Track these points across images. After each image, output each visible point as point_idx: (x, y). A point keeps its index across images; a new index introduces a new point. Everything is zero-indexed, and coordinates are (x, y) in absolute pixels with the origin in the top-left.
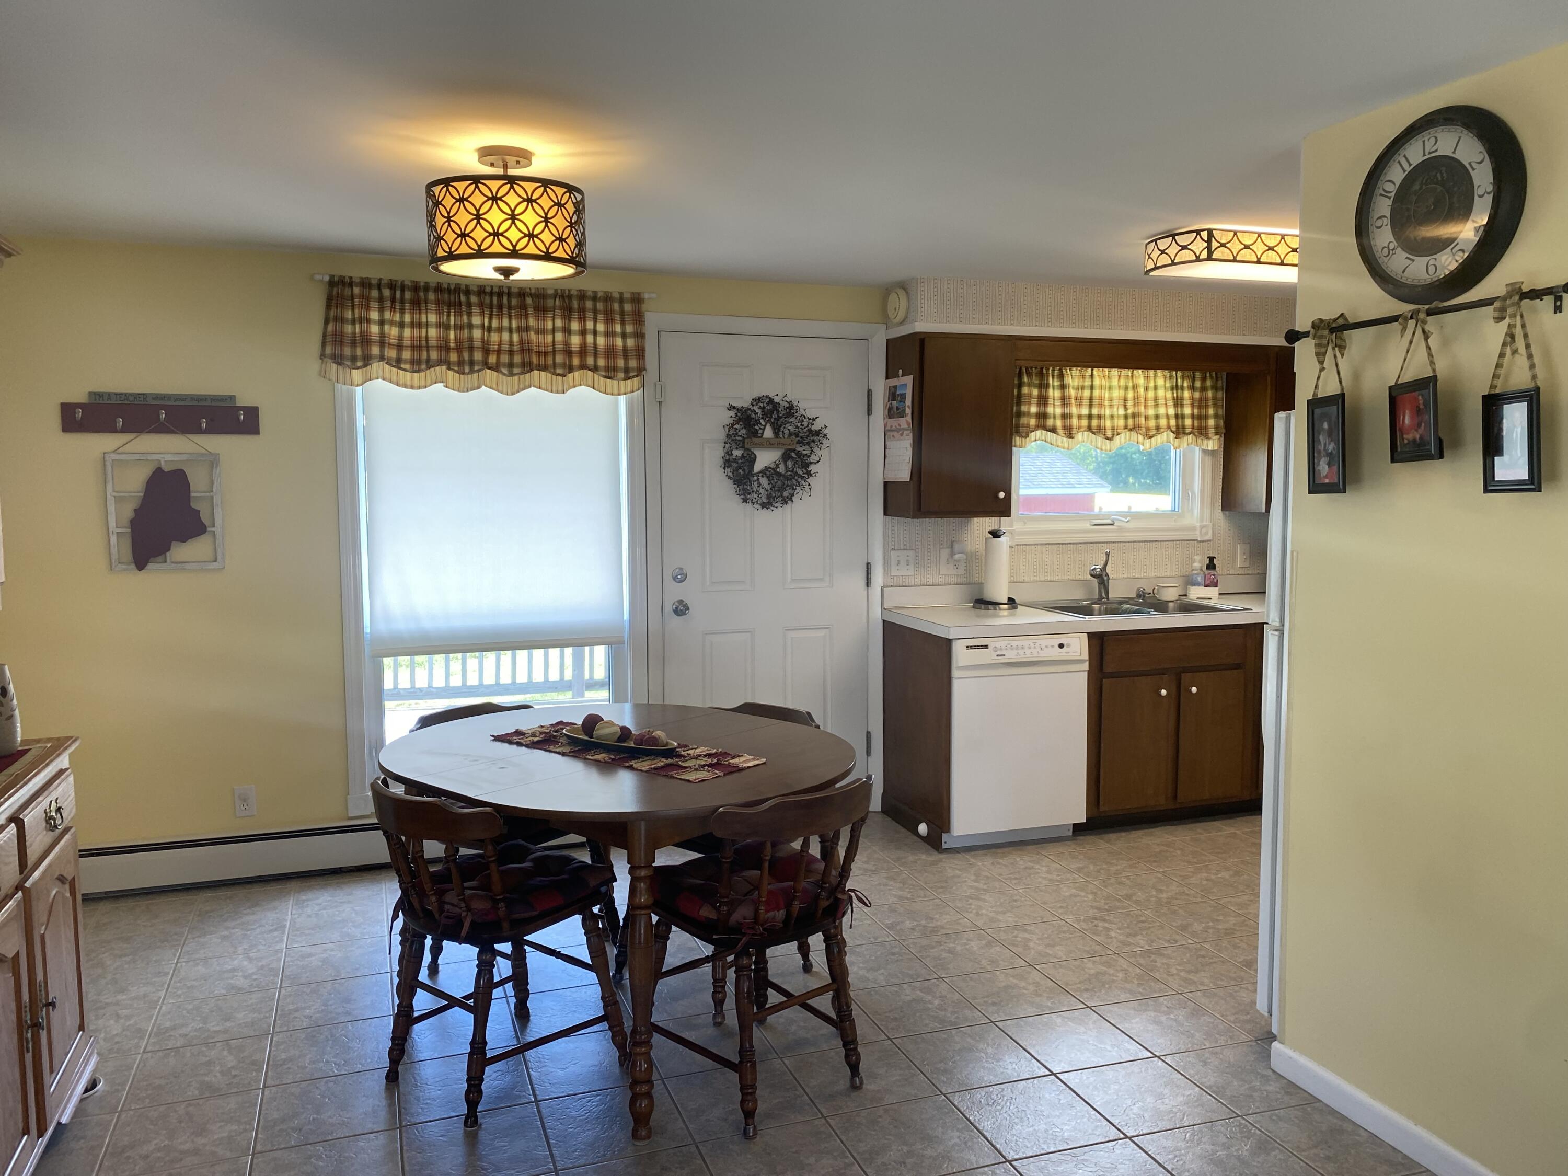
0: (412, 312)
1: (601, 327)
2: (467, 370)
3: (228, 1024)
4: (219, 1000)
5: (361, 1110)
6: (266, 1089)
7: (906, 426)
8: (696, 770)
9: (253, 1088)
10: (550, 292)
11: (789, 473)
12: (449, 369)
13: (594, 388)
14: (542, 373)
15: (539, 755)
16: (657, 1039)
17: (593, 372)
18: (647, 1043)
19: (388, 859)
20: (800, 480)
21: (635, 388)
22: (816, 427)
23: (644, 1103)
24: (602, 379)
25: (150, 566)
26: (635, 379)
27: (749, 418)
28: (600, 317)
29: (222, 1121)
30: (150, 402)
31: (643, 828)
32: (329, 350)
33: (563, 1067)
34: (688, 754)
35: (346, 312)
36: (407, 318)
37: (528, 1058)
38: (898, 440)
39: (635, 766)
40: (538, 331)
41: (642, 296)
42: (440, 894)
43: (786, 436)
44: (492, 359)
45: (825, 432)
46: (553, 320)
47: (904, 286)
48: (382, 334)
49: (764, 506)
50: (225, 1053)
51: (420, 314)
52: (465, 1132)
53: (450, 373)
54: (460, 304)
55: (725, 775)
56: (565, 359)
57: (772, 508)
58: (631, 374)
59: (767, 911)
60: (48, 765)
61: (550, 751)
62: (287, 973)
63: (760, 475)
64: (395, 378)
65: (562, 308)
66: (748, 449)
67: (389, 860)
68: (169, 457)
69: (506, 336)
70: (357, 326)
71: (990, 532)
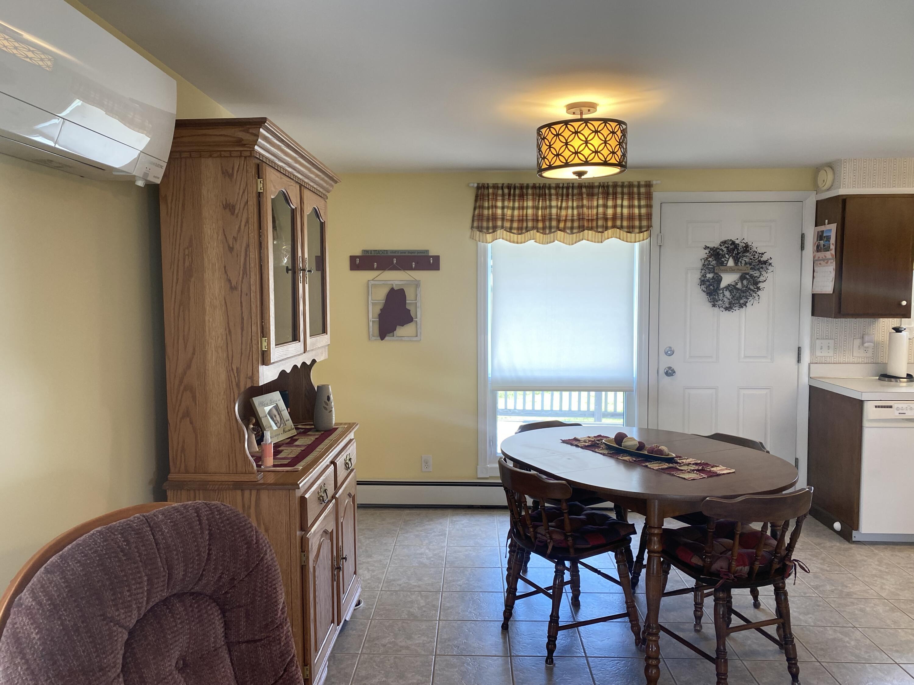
0: (519, 201)
1: (626, 203)
2: (547, 231)
3: (420, 583)
4: (415, 569)
5: (489, 642)
6: (440, 621)
7: (830, 257)
8: (689, 472)
9: (434, 619)
10: (597, 184)
11: (745, 288)
12: (538, 232)
13: (620, 239)
14: (590, 232)
15: (589, 453)
16: (662, 633)
17: (620, 229)
18: (656, 635)
19: (506, 503)
20: (752, 292)
21: (645, 238)
22: (764, 258)
23: (654, 671)
24: (625, 233)
25: (387, 338)
26: (645, 233)
27: (718, 254)
28: (626, 197)
29: (420, 634)
30: (390, 254)
31: (656, 504)
32: (475, 224)
33: (601, 639)
34: (682, 462)
35: (485, 203)
36: (517, 205)
37: (580, 630)
38: (824, 266)
39: (649, 466)
40: (588, 208)
41: (652, 183)
42: (535, 527)
43: (743, 265)
44: (562, 225)
45: (770, 262)
46: (598, 200)
47: (831, 166)
48: (503, 215)
49: (727, 309)
50: (419, 598)
51: (523, 201)
52: (546, 667)
53: (538, 234)
54: (545, 195)
55: (708, 477)
56: (603, 223)
57: (732, 310)
58: (643, 230)
59: (738, 566)
60: (346, 436)
61: (596, 452)
62: (448, 560)
63: (725, 289)
64: (508, 238)
65: (603, 193)
66: (717, 274)
67: (507, 505)
68: (397, 283)
69: (570, 211)
70: (490, 210)
71: (894, 329)
